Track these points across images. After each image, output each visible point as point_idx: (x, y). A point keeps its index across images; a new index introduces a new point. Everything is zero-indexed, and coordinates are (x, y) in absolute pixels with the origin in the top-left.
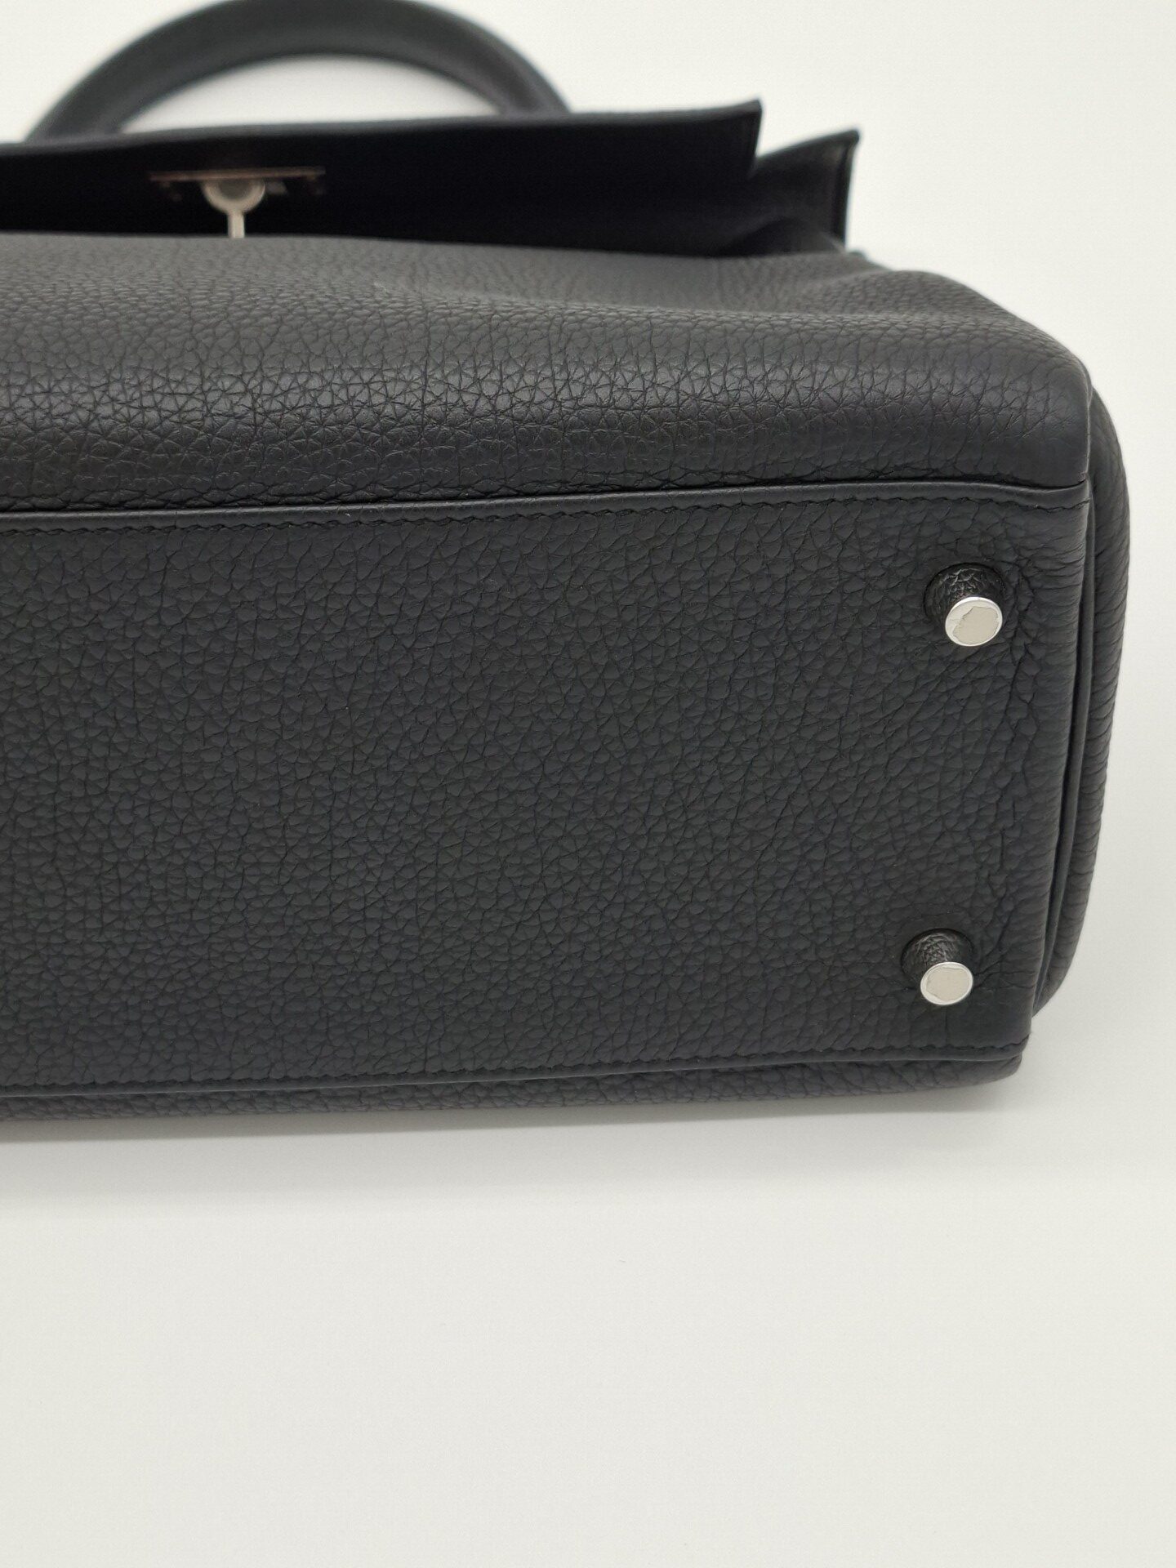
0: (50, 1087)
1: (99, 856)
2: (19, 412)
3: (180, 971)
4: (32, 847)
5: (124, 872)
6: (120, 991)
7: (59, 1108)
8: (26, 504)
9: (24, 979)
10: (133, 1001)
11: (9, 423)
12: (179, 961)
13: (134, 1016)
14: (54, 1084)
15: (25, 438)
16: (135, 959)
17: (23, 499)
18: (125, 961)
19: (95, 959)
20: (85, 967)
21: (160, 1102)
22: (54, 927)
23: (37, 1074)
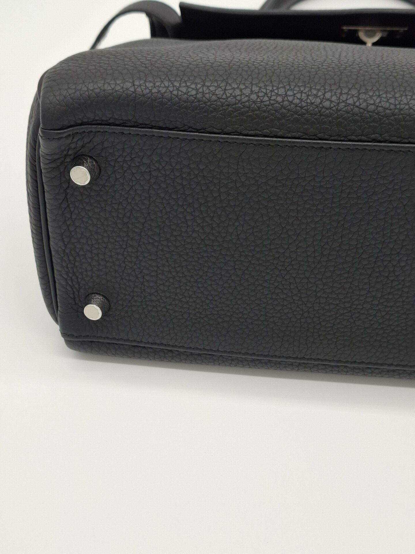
0: (338, 361)
1: (387, 277)
2: (411, 105)
3: (402, 323)
4: (363, 271)
5: (395, 284)
6: (377, 328)
7: (337, 369)
8: (406, 141)
9: (342, 320)
10: (381, 332)
11: (407, 109)
12: (403, 319)
13: (379, 338)
14: (340, 360)
15: (412, 115)
16: (387, 317)
17: (406, 139)
18: (383, 317)
19: (372, 316)
20: (367, 318)
21: (377, 371)
22: (360, 302)
23: (335, 356)
